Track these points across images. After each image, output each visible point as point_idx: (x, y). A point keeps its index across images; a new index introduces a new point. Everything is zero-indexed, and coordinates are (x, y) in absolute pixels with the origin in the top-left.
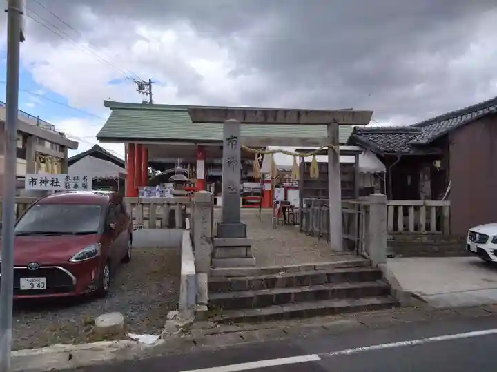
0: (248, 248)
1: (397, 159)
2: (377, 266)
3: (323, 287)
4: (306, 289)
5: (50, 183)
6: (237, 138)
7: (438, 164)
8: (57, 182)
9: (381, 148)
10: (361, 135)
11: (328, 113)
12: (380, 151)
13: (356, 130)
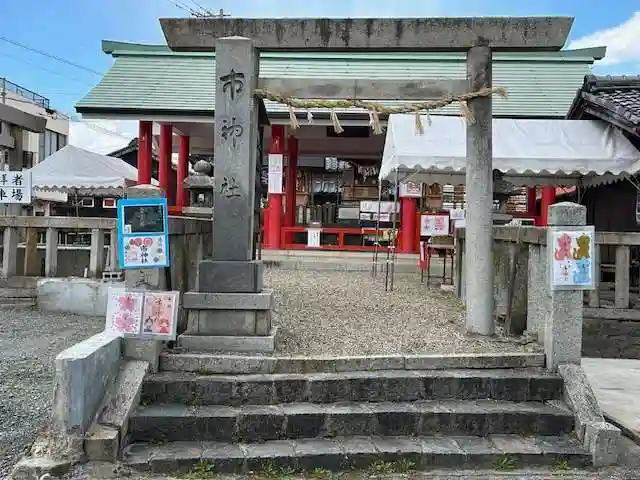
0: (260, 315)
2: (556, 371)
4: (365, 409)
6: (242, 75)
9: (633, 118)
10: (595, 93)
11: (468, 23)
12: (631, 124)
13: (590, 84)
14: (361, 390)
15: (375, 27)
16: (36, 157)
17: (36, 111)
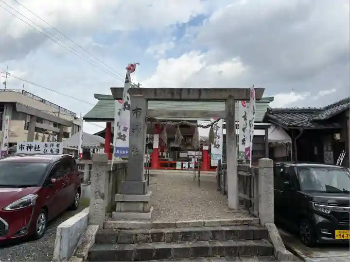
0: (145, 204)
1: (299, 132)
2: (265, 226)
3: (206, 244)
5: (33, 148)
6: (141, 109)
7: (338, 136)
8: (39, 148)
9: (286, 123)
10: (272, 114)
11: (225, 90)
12: (286, 126)
13: (269, 111)
14: (186, 236)
15: (191, 91)
16: (70, 135)
17: (69, 118)
